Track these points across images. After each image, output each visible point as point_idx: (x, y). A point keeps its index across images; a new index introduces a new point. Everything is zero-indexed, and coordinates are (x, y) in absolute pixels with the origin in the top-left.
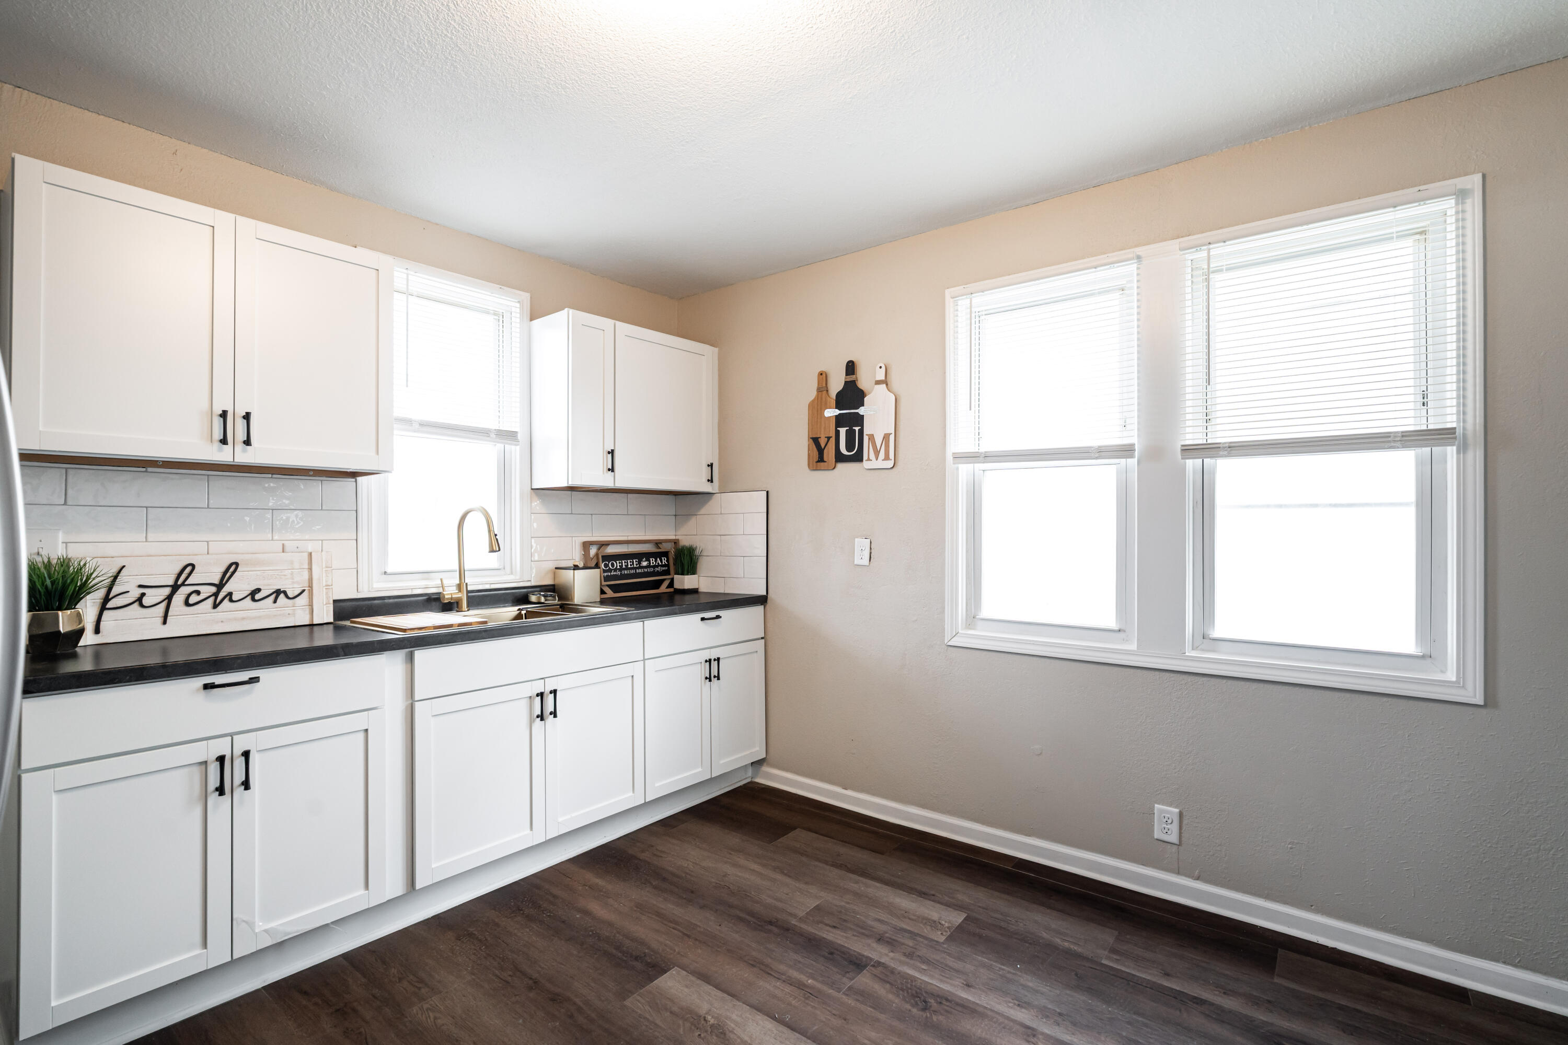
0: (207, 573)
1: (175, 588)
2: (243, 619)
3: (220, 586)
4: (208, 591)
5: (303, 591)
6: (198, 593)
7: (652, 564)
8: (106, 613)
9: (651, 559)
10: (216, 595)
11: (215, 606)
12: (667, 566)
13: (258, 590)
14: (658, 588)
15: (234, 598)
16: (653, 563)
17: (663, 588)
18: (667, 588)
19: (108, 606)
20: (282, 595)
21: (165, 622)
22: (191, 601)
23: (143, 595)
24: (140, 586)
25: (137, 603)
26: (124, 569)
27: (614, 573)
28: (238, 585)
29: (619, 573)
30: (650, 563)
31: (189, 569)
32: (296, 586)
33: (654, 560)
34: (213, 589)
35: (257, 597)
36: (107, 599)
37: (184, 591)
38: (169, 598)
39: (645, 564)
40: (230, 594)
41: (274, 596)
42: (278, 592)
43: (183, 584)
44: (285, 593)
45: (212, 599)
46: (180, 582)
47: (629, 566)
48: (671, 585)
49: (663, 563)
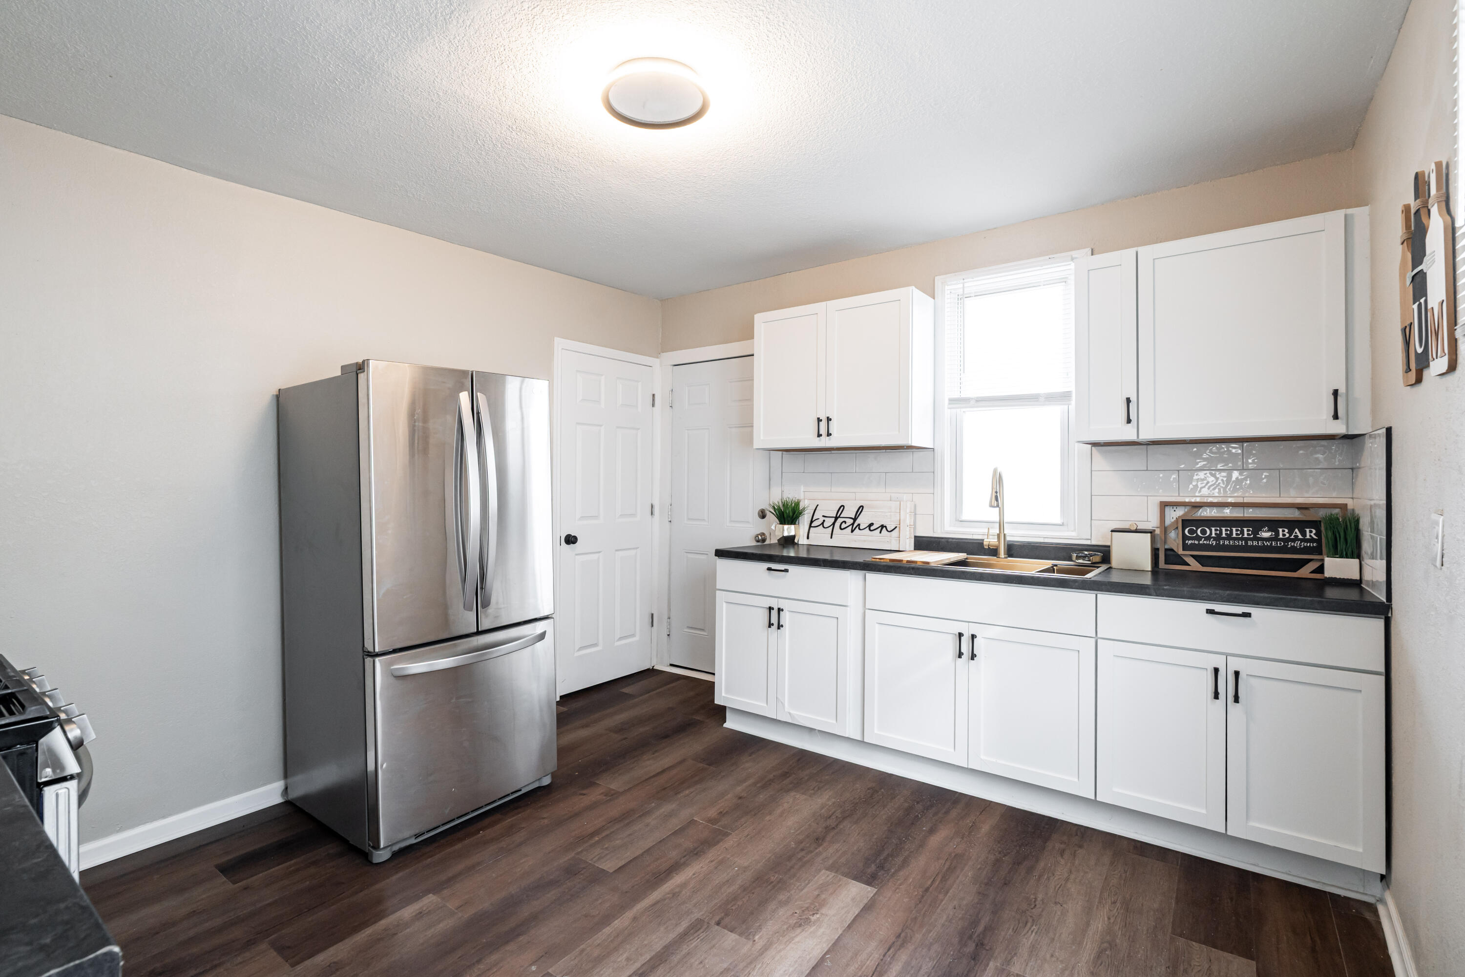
0: (850, 512)
1: (836, 518)
2: (865, 541)
3: (855, 519)
4: (850, 521)
5: (896, 527)
6: (845, 522)
7: (1281, 536)
8: (811, 528)
9: (1281, 530)
10: (853, 524)
11: (852, 531)
12: (1319, 541)
13: (872, 524)
14: (1295, 570)
15: (861, 528)
16: (1284, 535)
17: (1305, 572)
18: (1313, 572)
19: (812, 525)
20: (884, 528)
21: (831, 538)
22: (843, 527)
23: (824, 521)
24: (823, 516)
25: (822, 525)
26: (818, 507)
27: (1205, 542)
28: (863, 521)
29: (1214, 543)
30: (1277, 533)
31: (842, 508)
32: (892, 523)
33: (1286, 530)
34: (852, 521)
35: (872, 528)
36: (812, 522)
37: (840, 520)
38: (834, 524)
39: (1266, 535)
40: (859, 525)
41: (880, 528)
42: (882, 526)
43: (839, 517)
44: (886, 527)
45: (851, 526)
46: (838, 516)
47: (1234, 535)
48: (1321, 569)
49: (1308, 537)
